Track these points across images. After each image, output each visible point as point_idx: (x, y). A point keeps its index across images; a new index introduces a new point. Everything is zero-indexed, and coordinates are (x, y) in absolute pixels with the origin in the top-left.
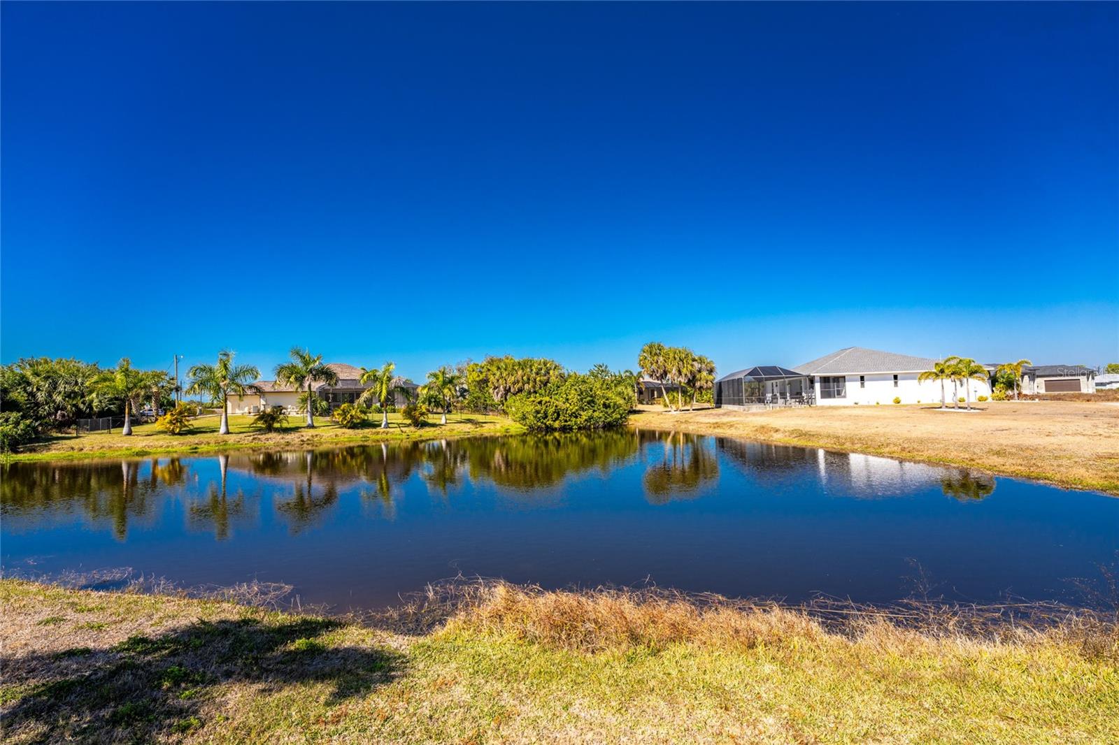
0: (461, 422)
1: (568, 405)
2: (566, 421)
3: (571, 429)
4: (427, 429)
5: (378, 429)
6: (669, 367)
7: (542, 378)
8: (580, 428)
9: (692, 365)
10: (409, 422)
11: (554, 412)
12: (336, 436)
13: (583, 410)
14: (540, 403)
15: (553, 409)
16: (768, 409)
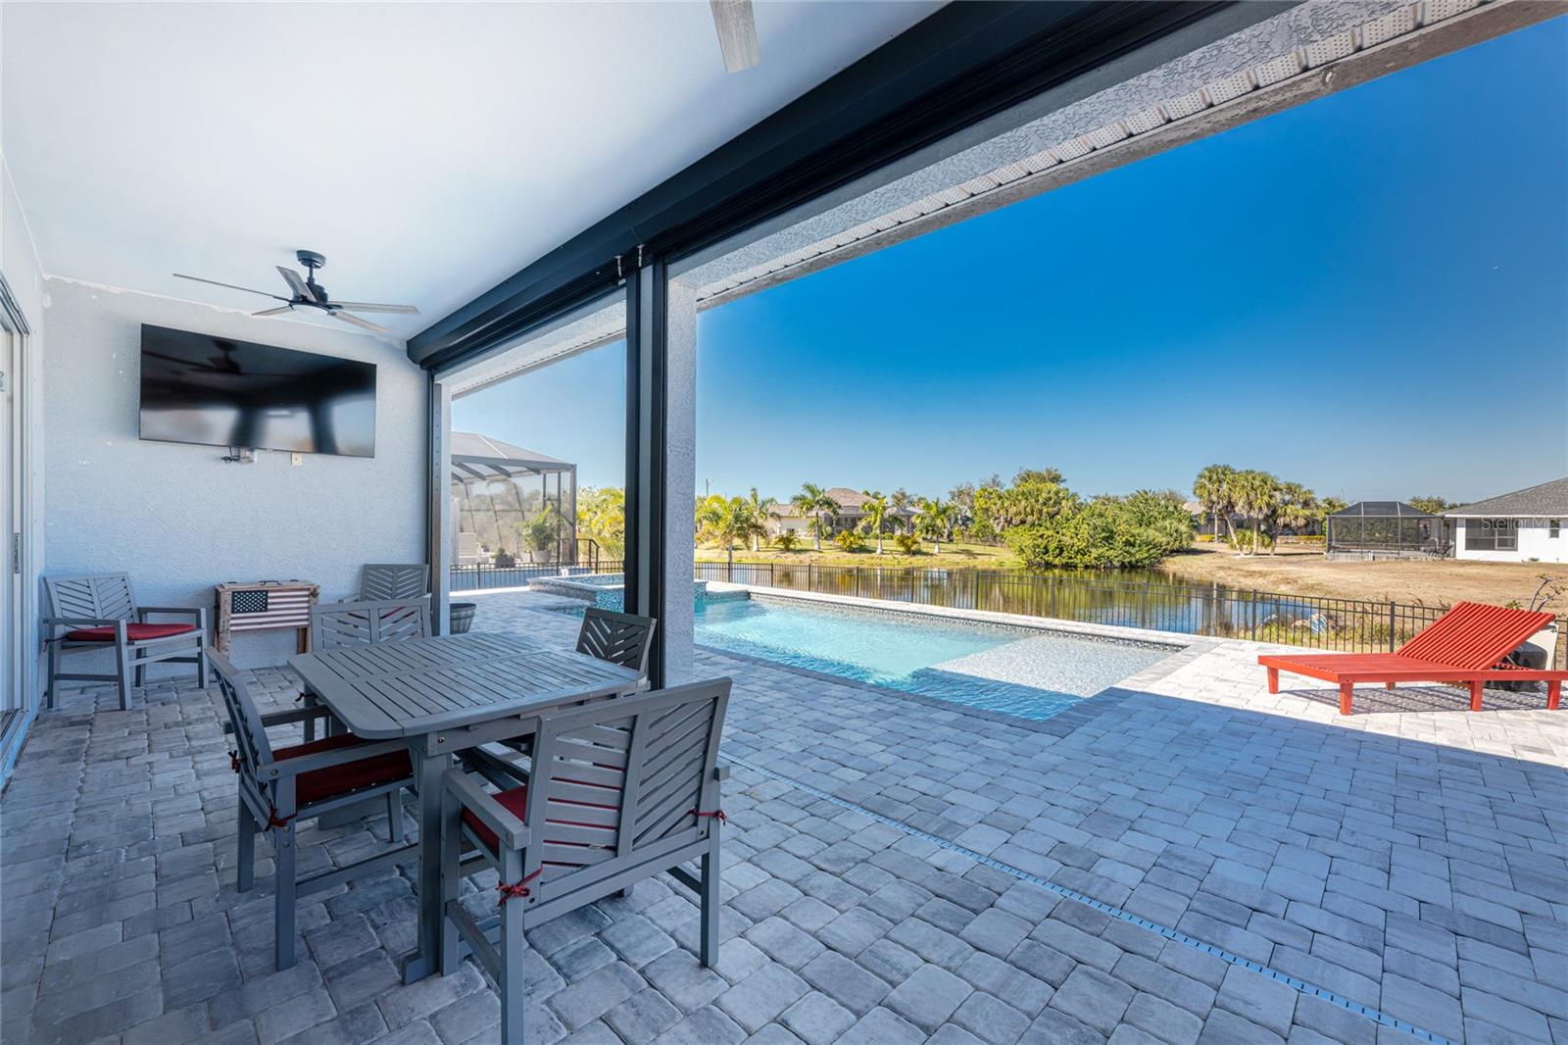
0: (956, 553)
1: (1076, 540)
2: (1071, 558)
3: (1076, 567)
4: (918, 557)
5: (873, 554)
6: (1235, 496)
7: (1050, 509)
8: (1086, 567)
9: (1271, 497)
10: (902, 549)
11: (1056, 548)
12: (838, 558)
13: (1094, 546)
14: (1042, 536)
15: (1055, 545)
16: (1366, 559)
